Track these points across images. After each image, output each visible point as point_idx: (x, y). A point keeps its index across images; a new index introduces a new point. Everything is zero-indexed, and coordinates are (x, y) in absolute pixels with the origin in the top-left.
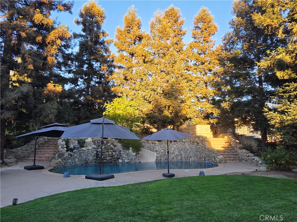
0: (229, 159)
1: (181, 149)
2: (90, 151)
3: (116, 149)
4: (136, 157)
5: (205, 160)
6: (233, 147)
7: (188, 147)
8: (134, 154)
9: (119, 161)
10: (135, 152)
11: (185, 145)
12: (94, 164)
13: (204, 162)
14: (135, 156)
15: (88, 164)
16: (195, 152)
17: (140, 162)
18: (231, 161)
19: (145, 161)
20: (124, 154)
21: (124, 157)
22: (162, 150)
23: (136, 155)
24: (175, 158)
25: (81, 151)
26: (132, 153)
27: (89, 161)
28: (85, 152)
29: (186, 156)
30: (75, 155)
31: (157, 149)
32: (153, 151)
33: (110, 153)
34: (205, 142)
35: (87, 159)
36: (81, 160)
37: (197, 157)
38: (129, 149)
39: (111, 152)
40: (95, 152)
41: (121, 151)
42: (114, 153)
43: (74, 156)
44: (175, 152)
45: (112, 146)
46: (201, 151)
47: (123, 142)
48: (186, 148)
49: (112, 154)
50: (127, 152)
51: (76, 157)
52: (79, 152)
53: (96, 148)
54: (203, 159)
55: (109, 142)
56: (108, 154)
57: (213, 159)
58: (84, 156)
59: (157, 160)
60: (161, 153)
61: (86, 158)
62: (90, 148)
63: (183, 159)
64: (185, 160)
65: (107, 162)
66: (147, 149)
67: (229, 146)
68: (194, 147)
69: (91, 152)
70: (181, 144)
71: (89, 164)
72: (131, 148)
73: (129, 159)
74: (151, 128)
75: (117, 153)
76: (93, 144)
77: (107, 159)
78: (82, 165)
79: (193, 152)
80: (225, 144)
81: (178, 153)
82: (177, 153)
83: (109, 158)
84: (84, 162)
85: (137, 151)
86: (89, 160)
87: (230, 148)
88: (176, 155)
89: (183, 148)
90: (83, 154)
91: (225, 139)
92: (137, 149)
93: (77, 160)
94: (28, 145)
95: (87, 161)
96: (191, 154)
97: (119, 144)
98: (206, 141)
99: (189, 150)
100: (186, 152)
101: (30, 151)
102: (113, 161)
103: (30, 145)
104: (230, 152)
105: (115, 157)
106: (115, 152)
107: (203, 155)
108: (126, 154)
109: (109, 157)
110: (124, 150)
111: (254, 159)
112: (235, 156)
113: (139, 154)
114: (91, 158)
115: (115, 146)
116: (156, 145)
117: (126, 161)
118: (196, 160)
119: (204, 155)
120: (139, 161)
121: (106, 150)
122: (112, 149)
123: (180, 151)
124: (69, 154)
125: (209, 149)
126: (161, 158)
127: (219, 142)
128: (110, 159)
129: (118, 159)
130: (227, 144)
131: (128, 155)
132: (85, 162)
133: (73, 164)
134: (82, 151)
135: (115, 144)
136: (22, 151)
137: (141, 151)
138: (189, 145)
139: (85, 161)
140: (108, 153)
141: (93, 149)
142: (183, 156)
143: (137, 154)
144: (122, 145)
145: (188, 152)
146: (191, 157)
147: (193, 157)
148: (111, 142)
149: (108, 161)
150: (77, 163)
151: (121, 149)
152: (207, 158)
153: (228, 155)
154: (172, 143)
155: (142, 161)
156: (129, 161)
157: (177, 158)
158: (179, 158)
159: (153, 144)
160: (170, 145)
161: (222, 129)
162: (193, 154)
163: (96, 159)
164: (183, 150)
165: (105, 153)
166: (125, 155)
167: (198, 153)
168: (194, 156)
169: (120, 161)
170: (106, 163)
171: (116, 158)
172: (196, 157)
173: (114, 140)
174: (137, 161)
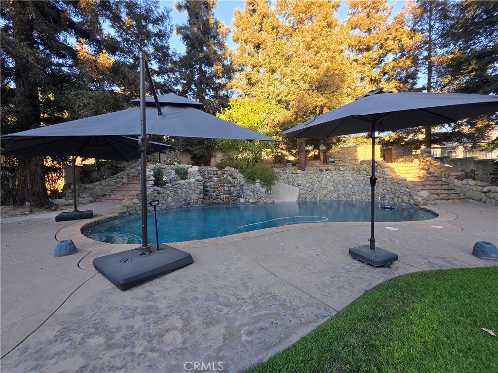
0: (438, 197)
1: (337, 181)
2: (192, 185)
3: (236, 182)
4: (266, 195)
5: (383, 198)
6: (437, 177)
7: (351, 178)
8: (264, 190)
9: (239, 200)
10: (264, 187)
11: (346, 175)
12: (201, 205)
13: (380, 201)
14: (264, 193)
15: (190, 206)
16: (363, 186)
17: (273, 203)
18: (443, 201)
19: (281, 200)
20: (248, 189)
21: (248, 195)
22: (307, 183)
23: (267, 192)
24: (328, 196)
25: (176, 186)
26: (261, 188)
27: (192, 201)
28: (184, 187)
29: (346, 192)
30: (167, 192)
31: (300, 182)
32: (293, 185)
33: (227, 189)
34: (385, 169)
35: (188, 199)
36: (178, 199)
37: (366, 194)
38: (255, 183)
39: (229, 187)
40: (201, 187)
41: (243, 186)
42: (232, 189)
43: (163, 193)
44: (328, 186)
45: (230, 178)
47: (245, 171)
48: (346, 181)
49: (230, 190)
50: (253, 186)
51: (168, 195)
52: (173, 187)
53: (202, 181)
54: (380, 198)
55: (226, 172)
56: (224, 190)
57: (406, 198)
58: (182, 193)
59: (299, 198)
60: (306, 189)
61: (187, 197)
62: (192, 180)
63: (342, 196)
64: (345, 199)
65: (221, 202)
66: (283, 182)
67: (428, 175)
68: (361, 178)
69: (194, 187)
70: (339, 174)
71: (192, 206)
72: (258, 181)
73: (256, 197)
74: (287, 156)
75: (238, 188)
76: (199, 174)
77: (222, 197)
78: (181, 207)
79: (360, 186)
80: (418, 171)
81: (333, 188)
82: (331, 188)
83: (224, 196)
84: (183, 203)
85: (267, 186)
86: (191, 199)
87: (432, 179)
88: (330, 191)
89: (341, 179)
90: (180, 190)
91: (414, 165)
92: (269, 181)
93: (170, 200)
94: (111, 179)
95: (189, 201)
96: (356, 190)
97: (241, 175)
98: (386, 167)
99: (352, 183)
100: (345, 187)
101: (114, 187)
102: (231, 201)
103: (115, 178)
104: (436, 185)
105: (234, 195)
106: (234, 186)
107: (379, 190)
108: (251, 190)
109: (224, 194)
110: (248, 183)
112: (446, 192)
113: (271, 189)
114: (195, 197)
115: (234, 178)
116: (297, 176)
117: (251, 201)
118: (364, 198)
119: (381, 190)
120: (271, 201)
121: (221, 184)
122: (230, 183)
123: (335, 185)
124: (154, 190)
125: (395, 180)
126: (306, 196)
127: (406, 168)
128: (226, 198)
129: (239, 197)
130: (422, 171)
131: (253, 191)
132: (186, 203)
133: (164, 206)
134: (178, 185)
135: (235, 175)
136: (101, 186)
137: (275, 184)
138: (351, 176)
139: (186, 201)
140: (222, 189)
141: (196, 182)
142: (341, 192)
143: (268, 190)
144: (245, 177)
145: (351, 186)
146: (354, 194)
147: (359, 194)
148: (229, 172)
149: (223, 201)
150: (171, 204)
151: (243, 183)
152: (388, 196)
153: (433, 191)
154: (323, 173)
155: (276, 201)
156: (256, 200)
157: (331, 196)
158: (335, 195)
159: (292, 175)
160: (321, 176)
161: (400, 150)
162: (359, 189)
163: (203, 198)
164: (341, 182)
165: (219, 189)
166: (249, 192)
168: (360, 192)
169: (242, 200)
170: (219, 204)
171: (236, 196)
172: (364, 194)
173: (233, 169)
174: (268, 201)
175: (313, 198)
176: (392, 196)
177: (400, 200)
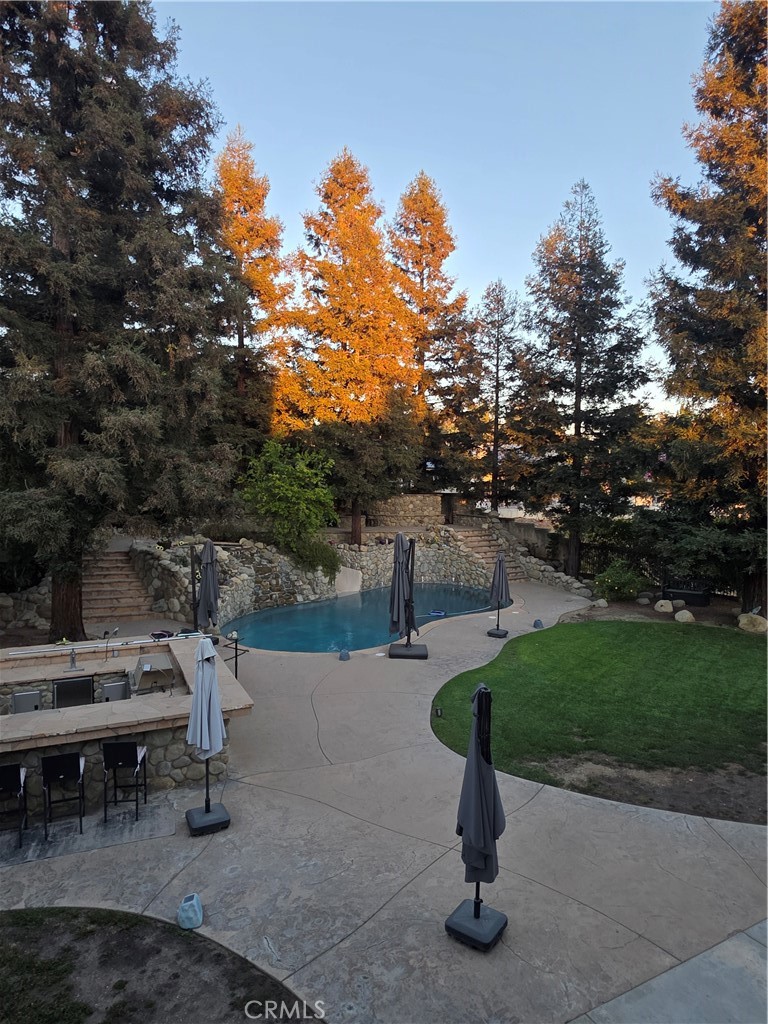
4: (329, 587)
5: (457, 580)
8: (327, 580)
9: (296, 599)
10: (327, 576)
14: (327, 585)
15: (244, 614)
18: (512, 581)
21: (304, 589)
22: (371, 563)
23: (330, 582)
26: (323, 577)
27: (245, 607)
28: (240, 589)
31: (364, 563)
32: (357, 569)
33: (274, 582)
35: (242, 604)
38: (316, 570)
39: (275, 579)
40: (253, 585)
41: (288, 574)
46: (449, 561)
49: (277, 584)
50: (310, 575)
53: (254, 576)
54: (453, 579)
55: (252, 552)
57: (482, 580)
58: (237, 597)
59: (362, 587)
60: (370, 572)
65: (275, 604)
68: (432, 553)
69: (248, 585)
72: (320, 568)
73: (317, 592)
75: (284, 579)
79: (430, 563)
80: (488, 543)
83: (275, 594)
85: (331, 574)
86: (245, 604)
90: (236, 593)
91: (484, 532)
92: (333, 567)
96: (425, 568)
97: (282, 557)
99: (421, 559)
102: (285, 601)
105: (285, 590)
106: (279, 577)
107: (453, 570)
110: (296, 568)
111: (559, 578)
113: (335, 578)
114: (247, 600)
115: (270, 562)
116: (361, 555)
117: (312, 598)
119: (455, 570)
120: (334, 595)
122: (270, 571)
126: (369, 583)
127: (477, 538)
129: (294, 593)
130: (492, 543)
131: (311, 582)
132: (240, 610)
137: (339, 570)
138: (420, 549)
139: (240, 608)
140: (268, 583)
141: (249, 578)
143: (331, 580)
144: (292, 560)
145: (420, 564)
146: (423, 574)
147: (430, 574)
149: (277, 602)
151: (287, 569)
155: (340, 594)
156: (317, 596)
161: (464, 503)
162: (429, 567)
163: (255, 601)
165: (264, 583)
167: (440, 566)
168: (430, 571)
169: (300, 598)
173: (260, 545)
174: (331, 595)
175: (377, 584)
176: (468, 577)
177: (476, 583)
